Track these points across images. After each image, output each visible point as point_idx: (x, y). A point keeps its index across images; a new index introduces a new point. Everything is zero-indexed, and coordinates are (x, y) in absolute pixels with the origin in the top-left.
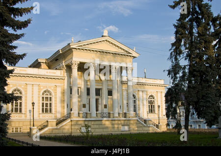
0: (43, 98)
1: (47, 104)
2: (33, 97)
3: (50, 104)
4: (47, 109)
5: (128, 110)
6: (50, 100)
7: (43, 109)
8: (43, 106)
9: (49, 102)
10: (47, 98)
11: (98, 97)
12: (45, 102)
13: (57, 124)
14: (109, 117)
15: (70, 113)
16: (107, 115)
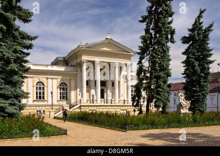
2: (52, 87)
3: (67, 92)
4: (63, 97)
5: (127, 97)
7: (60, 97)
13: (70, 108)
14: (111, 103)
15: (80, 100)
16: (109, 101)
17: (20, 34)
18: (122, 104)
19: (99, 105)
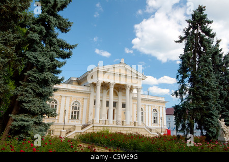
0: (73, 107)
1: (75, 112)
2: (65, 106)
3: (78, 112)
4: (75, 116)
5: (137, 119)
6: (78, 109)
7: (72, 116)
8: (72, 113)
9: (77, 111)
10: (76, 108)
11: (115, 108)
12: (74, 111)
13: (82, 129)
14: (123, 125)
15: (93, 120)
16: (120, 123)
17: (58, 41)
18: (133, 126)
19: (111, 126)
